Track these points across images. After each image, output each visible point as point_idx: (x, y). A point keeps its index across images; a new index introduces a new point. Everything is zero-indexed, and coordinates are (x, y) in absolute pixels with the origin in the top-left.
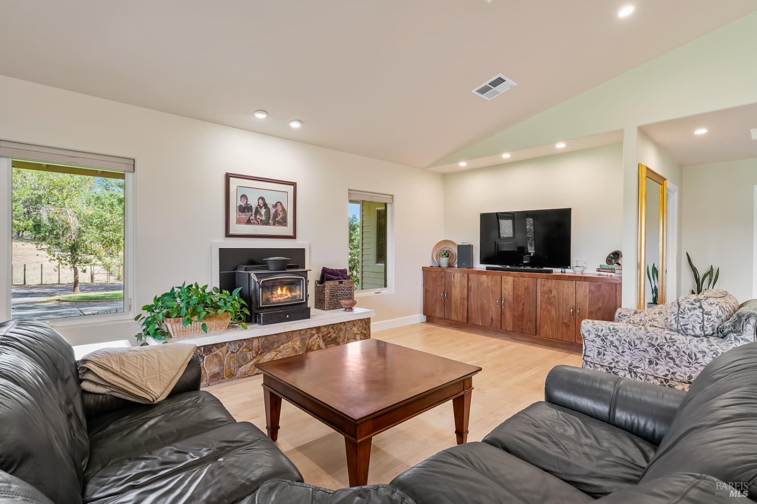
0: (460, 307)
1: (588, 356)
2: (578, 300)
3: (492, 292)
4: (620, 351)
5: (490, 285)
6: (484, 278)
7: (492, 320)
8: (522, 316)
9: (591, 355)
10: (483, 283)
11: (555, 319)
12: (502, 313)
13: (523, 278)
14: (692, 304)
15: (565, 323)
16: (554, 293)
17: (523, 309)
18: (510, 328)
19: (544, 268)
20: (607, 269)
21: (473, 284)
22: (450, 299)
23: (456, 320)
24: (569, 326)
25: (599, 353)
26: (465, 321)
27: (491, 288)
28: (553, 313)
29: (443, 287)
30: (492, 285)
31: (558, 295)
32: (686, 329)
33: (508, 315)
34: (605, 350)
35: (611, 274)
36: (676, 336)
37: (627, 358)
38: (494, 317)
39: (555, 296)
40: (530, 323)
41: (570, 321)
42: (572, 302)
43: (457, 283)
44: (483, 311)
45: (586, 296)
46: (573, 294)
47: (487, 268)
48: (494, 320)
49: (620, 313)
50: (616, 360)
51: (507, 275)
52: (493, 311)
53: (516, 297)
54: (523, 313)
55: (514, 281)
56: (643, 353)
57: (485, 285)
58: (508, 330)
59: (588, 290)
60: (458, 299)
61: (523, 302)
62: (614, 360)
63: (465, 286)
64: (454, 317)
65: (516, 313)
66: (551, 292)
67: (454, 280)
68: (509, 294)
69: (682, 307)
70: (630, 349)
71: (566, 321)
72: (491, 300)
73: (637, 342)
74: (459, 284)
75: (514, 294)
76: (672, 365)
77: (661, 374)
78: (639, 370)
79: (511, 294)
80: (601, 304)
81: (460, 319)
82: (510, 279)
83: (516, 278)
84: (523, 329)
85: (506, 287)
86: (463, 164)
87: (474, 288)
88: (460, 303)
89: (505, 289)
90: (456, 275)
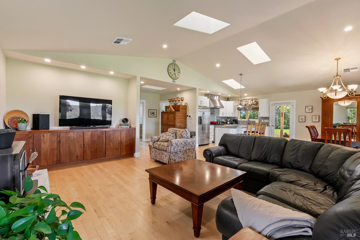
0: (50, 155)
2: (122, 138)
3: (77, 142)
5: (76, 137)
6: (71, 134)
7: (77, 157)
8: (96, 150)
10: (70, 137)
11: (112, 148)
12: (84, 151)
15: (116, 148)
16: (112, 136)
17: (97, 147)
18: (90, 158)
20: (125, 125)
21: (63, 140)
23: (46, 165)
24: (118, 149)
28: (112, 145)
29: (31, 145)
30: (77, 138)
31: (114, 137)
33: (88, 152)
35: (127, 127)
36: (187, 139)
37: (179, 148)
38: (79, 155)
39: (112, 138)
40: (100, 153)
41: (118, 147)
42: (119, 139)
43: (47, 140)
44: (70, 153)
45: (124, 136)
46: (119, 136)
48: (78, 157)
51: (87, 131)
52: (78, 151)
53: (93, 142)
54: (97, 149)
55: (91, 133)
57: (72, 138)
58: (88, 159)
59: (125, 133)
60: (48, 151)
61: (97, 143)
63: (55, 141)
64: (43, 163)
65: (93, 150)
66: (110, 136)
67: (44, 138)
68: (89, 141)
71: (117, 147)
72: (76, 146)
74: (48, 141)
75: (91, 140)
76: (186, 146)
77: (185, 149)
78: (181, 150)
80: (129, 138)
81: (50, 163)
83: (93, 132)
84: (97, 156)
85: (87, 137)
86: (48, 60)
87: (62, 142)
88: (50, 153)
89: (86, 138)
90: (45, 135)
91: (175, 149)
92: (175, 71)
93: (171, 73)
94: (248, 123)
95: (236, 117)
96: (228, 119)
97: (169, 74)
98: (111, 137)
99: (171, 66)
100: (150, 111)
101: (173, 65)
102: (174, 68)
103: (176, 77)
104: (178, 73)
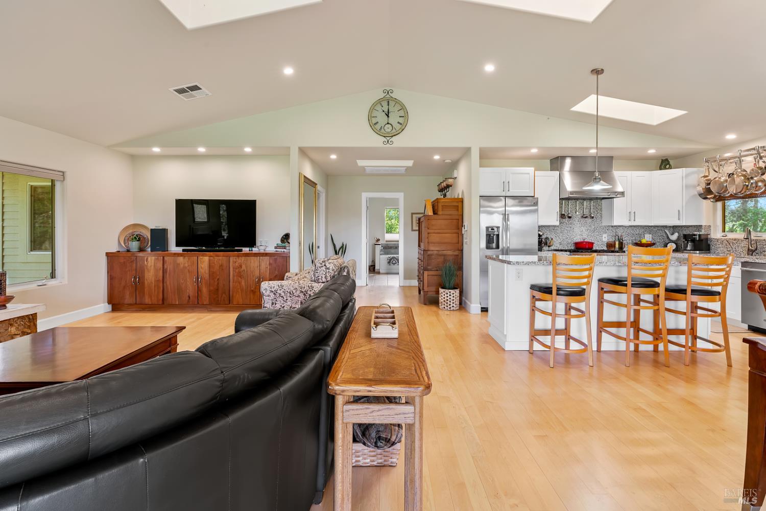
0: (155, 290)
1: (266, 307)
2: (261, 272)
3: (189, 272)
4: (285, 299)
5: (186, 265)
6: (181, 259)
7: (189, 297)
8: (217, 289)
9: (268, 306)
10: (179, 264)
11: (245, 288)
12: (199, 290)
13: (218, 258)
14: (321, 264)
15: (252, 291)
16: (244, 267)
17: (218, 284)
18: (206, 302)
19: (236, 248)
20: (281, 247)
21: (169, 267)
22: (143, 283)
23: (150, 303)
24: (255, 292)
25: (273, 304)
26: (161, 302)
27: (188, 268)
28: (243, 283)
29: (134, 272)
30: (189, 266)
31: (246, 269)
32: (318, 279)
33: (205, 290)
34: (276, 301)
35: (284, 250)
38: (191, 294)
39: (244, 270)
40: (224, 295)
41: (255, 288)
42: (257, 274)
43: (151, 266)
44: (179, 290)
45: (267, 268)
46: (257, 267)
47: (184, 250)
48: (191, 298)
49: (287, 276)
50: (283, 306)
51: (203, 255)
52: (190, 290)
53: (212, 274)
54: (218, 287)
55: (209, 260)
56: (297, 298)
57: (182, 266)
59: (268, 263)
60: (152, 283)
61: (218, 277)
62: (281, 306)
63: (160, 269)
64: (147, 300)
65: (212, 288)
66: (241, 266)
67: (147, 264)
68: (205, 272)
69: (317, 266)
70: (290, 297)
71: (252, 289)
72: (188, 280)
73: (294, 291)
74: (153, 267)
75: (209, 271)
79: (207, 272)
80: (277, 272)
81: (155, 302)
82: (206, 259)
83: (211, 258)
84: (218, 300)
85: (203, 266)
86: (156, 150)
87: (170, 270)
88: (155, 286)
89: (202, 268)
90: (149, 259)
91: (276, 304)
92: (388, 117)
93: (375, 124)
94: (749, 249)
95: (703, 224)
96: (673, 234)
97: (373, 127)
98: (242, 269)
99: (379, 108)
100: (414, 216)
101: (385, 104)
102: (386, 110)
103: (394, 130)
104: (401, 120)
